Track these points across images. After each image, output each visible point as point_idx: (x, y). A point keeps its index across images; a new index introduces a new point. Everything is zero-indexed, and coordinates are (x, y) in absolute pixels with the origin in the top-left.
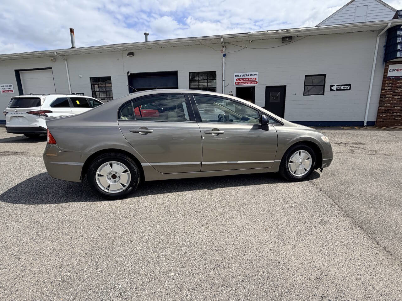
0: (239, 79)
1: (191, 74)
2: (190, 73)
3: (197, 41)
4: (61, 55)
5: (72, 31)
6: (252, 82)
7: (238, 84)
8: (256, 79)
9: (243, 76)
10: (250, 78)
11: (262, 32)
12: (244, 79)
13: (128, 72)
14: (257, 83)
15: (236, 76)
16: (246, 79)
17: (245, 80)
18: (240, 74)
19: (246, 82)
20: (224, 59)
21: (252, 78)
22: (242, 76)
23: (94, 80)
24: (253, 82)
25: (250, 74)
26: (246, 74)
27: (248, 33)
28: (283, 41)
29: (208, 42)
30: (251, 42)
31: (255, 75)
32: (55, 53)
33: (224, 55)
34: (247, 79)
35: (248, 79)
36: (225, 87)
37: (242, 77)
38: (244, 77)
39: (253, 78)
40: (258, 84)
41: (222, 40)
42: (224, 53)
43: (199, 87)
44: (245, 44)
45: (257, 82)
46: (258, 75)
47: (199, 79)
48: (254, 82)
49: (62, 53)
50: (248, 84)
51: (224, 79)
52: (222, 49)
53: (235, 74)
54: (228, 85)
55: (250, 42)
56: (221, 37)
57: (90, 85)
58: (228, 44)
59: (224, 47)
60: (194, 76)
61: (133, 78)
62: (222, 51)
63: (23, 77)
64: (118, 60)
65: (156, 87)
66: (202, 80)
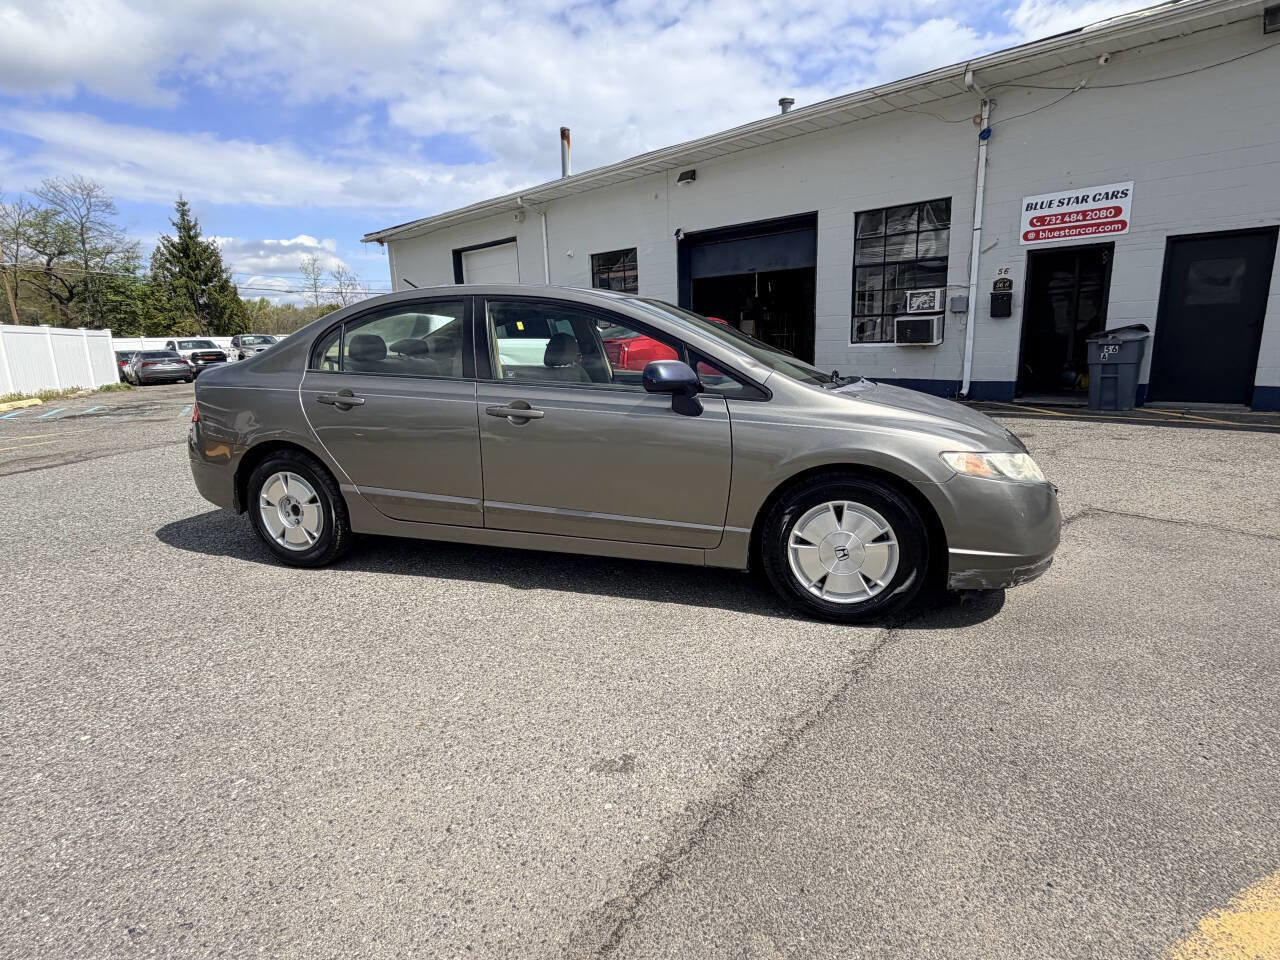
0: (1041, 220)
1: (862, 218)
2: (857, 215)
3: (877, 100)
4: (533, 203)
5: (565, 134)
6: (1098, 225)
7: (1037, 238)
8: (1118, 211)
9: (1061, 203)
10: (1092, 211)
11: (1147, 13)
12: (1063, 215)
13: (678, 233)
14: (1124, 227)
15: (1029, 207)
16: (1073, 217)
17: (1067, 219)
18: (1046, 198)
19: (1070, 228)
20: (983, 149)
21: (1100, 210)
22: (1056, 203)
23: (601, 262)
24: (1105, 224)
25: (1091, 192)
26: (1073, 194)
27: (1080, 30)
28: (1268, 28)
29: (923, 96)
30: (1106, 60)
31: (1115, 195)
32: (519, 200)
33: (985, 135)
34: (1077, 213)
35: (1084, 213)
36: (982, 253)
37: (1056, 210)
38: (1065, 209)
39: (1107, 209)
40: (1126, 230)
41: (969, 77)
42: (985, 126)
43: (888, 260)
44: (1080, 75)
45: (1124, 224)
46: (1130, 193)
47: (889, 232)
48: (1111, 223)
50: (1080, 234)
51: (978, 225)
52: (979, 113)
53: (1027, 201)
54: (995, 245)
55: (1102, 61)
56: (964, 69)
57: (590, 275)
58: (1000, 89)
59: (985, 103)
60: (871, 224)
61: (691, 246)
62: (978, 120)
63: (467, 267)
64: (656, 197)
65: (753, 270)
66: (898, 234)
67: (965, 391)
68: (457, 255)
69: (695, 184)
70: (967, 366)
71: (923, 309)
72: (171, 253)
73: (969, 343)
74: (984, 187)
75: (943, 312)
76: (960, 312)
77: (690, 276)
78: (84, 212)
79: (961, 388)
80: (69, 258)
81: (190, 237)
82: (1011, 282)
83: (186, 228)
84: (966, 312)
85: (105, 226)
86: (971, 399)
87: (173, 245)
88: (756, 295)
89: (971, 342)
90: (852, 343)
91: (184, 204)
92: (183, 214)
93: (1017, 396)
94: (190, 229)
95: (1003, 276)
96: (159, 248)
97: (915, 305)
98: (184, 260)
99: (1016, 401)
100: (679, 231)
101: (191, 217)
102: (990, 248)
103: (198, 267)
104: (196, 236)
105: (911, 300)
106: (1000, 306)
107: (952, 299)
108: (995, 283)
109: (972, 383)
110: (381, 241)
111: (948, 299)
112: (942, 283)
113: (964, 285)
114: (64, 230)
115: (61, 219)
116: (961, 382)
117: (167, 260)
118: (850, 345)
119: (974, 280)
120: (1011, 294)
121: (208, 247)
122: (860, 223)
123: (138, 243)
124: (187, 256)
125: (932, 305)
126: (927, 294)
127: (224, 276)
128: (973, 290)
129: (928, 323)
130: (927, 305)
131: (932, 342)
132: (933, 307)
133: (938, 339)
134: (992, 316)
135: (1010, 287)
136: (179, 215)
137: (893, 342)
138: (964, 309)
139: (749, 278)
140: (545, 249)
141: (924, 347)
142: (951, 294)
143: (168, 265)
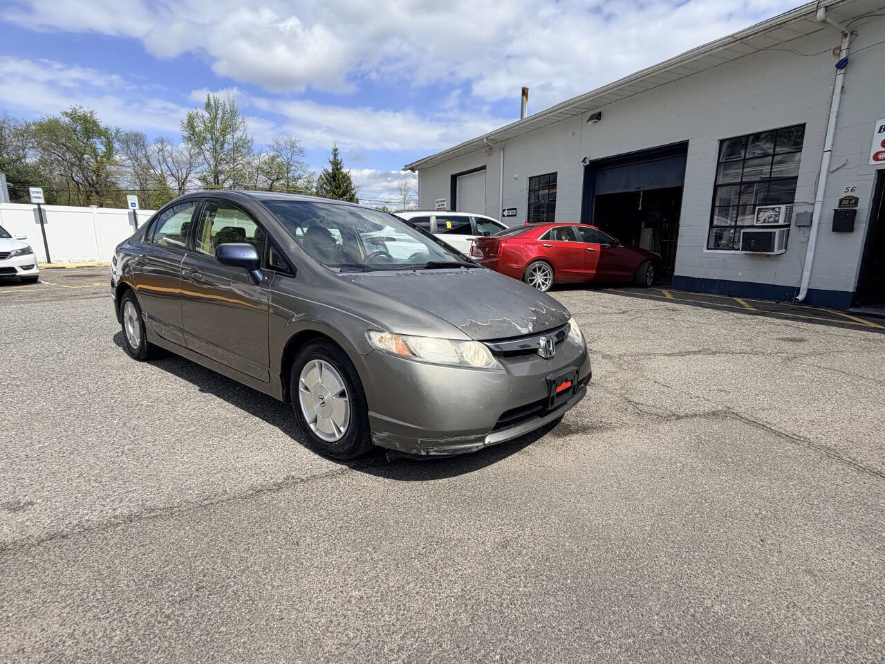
1: (726, 144)
2: (723, 141)
3: (738, 42)
4: (497, 141)
5: (525, 92)
13: (584, 161)
15: (882, 129)
20: (840, 78)
23: (535, 183)
32: (485, 139)
33: (842, 65)
36: (830, 172)
41: (821, 14)
42: (843, 56)
43: (745, 179)
47: (748, 156)
49: (493, 137)
51: (828, 147)
52: (838, 44)
53: (880, 124)
54: (843, 166)
56: (816, 6)
57: (526, 192)
58: (863, 21)
59: (845, 35)
60: (733, 149)
61: (594, 170)
62: (837, 52)
63: (460, 186)
64: (573, 134)
65: (639, 188)
66: (757, 157)
67: (801, 297)
68: (454, 178)
69: (601, 123)
70: (806, 274)
71: (768, 222)
72: (327, 179)
73: (810, 254)
74: (838, 112)
75: (788, 226)
76: (804, 226)
77: (593, 193)
78: (290, 155)
79: (798, 294)
80: (282, 182)
81: (337, 169)
82: (857, 200)
83: (336, 165)
84: (809, 226)
85: (299, 164)
86: (807, 304)
87: (328, 174)
88: (640, 208)
89: (812, 253)
90: (708, 249)
91: (336, 150)
92: (335, 155)
93: (853, 306)
94: (338, 165)
95: (850, 194)
96: (321, 176)
97: (762, 219)
98: (333, 183)
99: (851, 310)
100: (585, 158)
101: (339, 158)
102: (838, 169)
103: (340, 188)
104: (341, 169)
105: (758, 214)
106: (843, 221)
107: (797, 215)
108: (841, 201)
109: (809, 291)
110: (413, 170)
111: (794, 215)
112: (789, 198)
113: (810, 202)
114: (280, 166)
115: (279, 160)
116: (799, 289)
117: (325, 183)
118: (706, 251)
119: (820, 197)
120: (855, 211)
121: (346, 175)
122: (724, 148)
123: (314, 173)
124: (334, 180)
125: (777, 219)
126: (773, 209)
127: (354, 192)
128: (818, 207)
129: (771, 235)
130: (772, 219)
131: (773, 251)
132: (777, 221)
133: (780, 248)
134: (833, 231)
135: (856, 204)
136: (333, 156)
137: (738, 249)
138: (809, 224)
139: (636, 194)
140: (502, 174)
141: (768, 256)
142: (797, 209)
143: (325, 186)
